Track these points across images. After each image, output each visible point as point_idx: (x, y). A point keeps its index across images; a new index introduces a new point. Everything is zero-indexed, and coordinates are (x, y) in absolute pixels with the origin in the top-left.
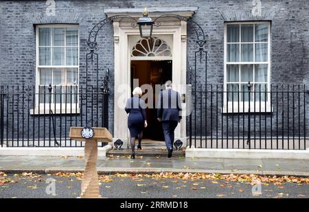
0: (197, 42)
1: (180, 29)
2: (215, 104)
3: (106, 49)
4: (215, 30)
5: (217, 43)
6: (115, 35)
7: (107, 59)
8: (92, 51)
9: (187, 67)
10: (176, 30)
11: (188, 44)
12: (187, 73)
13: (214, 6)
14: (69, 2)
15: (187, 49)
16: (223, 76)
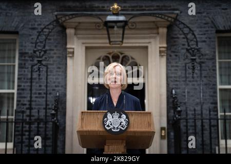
0: (188, 50)
1: (158, 39)
2: (208, 142)
3: (54, 66)
4: (205, 41)
5: (207, 59)
6: (68, 46)
7: (57, 79)
8: (40, 62)
9: (168, 91)
10: (152, 40)
11: (167, 59)
12: (168, 98)
13: (202, 10)
14: (6, 4)
15: (167, 66)
16: (216, 103)
